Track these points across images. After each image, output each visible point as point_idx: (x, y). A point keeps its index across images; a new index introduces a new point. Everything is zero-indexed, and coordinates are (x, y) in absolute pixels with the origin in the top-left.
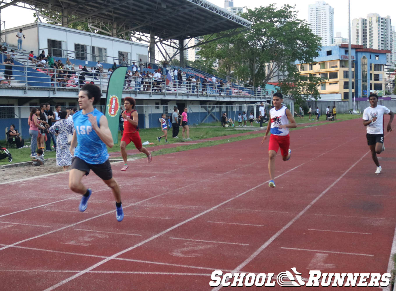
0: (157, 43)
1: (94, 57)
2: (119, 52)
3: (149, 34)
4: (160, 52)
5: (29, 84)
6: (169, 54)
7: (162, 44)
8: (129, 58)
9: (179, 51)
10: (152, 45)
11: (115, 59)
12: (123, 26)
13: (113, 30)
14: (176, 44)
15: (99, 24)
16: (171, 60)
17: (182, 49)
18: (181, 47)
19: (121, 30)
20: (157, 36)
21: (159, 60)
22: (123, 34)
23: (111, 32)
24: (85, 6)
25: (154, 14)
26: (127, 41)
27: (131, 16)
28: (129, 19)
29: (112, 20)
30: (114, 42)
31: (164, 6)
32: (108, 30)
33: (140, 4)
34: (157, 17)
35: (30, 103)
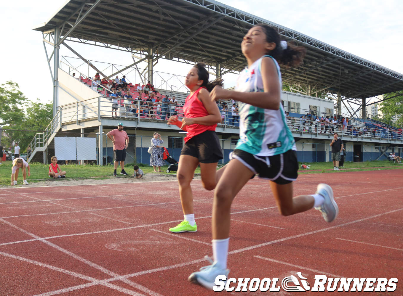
0: (344, 101)
1: (289, 109)
2: (310, 106)
3: (337, 94)
4: (345, 107)
5: (230, 124)
6: (353, 109)
7: (349, 102)
8: (318, 110)
9: (362, 107)
10: (339, 102)
11: (306, 111)
12: (315, 88)
13: (308, 90)
14: (359, 102)
15: (297, 87)
16: (355, 113)
17: (364, 105)
18: (363, 104)
19: (314, 91)
20: (343, 95)
21: (345, 113)
22: (315, 94)
23: (306, 93)
24: (285, 73)
25: (340, 78)
26: (316, 98)
27: (321, 80)
28: (320, 83)
29: (307, 84)
30: (306, 98)
31: (346, 71)
32: (304, 91)
33: (328, 71)
34: (341, 80)
35: (232, 139)
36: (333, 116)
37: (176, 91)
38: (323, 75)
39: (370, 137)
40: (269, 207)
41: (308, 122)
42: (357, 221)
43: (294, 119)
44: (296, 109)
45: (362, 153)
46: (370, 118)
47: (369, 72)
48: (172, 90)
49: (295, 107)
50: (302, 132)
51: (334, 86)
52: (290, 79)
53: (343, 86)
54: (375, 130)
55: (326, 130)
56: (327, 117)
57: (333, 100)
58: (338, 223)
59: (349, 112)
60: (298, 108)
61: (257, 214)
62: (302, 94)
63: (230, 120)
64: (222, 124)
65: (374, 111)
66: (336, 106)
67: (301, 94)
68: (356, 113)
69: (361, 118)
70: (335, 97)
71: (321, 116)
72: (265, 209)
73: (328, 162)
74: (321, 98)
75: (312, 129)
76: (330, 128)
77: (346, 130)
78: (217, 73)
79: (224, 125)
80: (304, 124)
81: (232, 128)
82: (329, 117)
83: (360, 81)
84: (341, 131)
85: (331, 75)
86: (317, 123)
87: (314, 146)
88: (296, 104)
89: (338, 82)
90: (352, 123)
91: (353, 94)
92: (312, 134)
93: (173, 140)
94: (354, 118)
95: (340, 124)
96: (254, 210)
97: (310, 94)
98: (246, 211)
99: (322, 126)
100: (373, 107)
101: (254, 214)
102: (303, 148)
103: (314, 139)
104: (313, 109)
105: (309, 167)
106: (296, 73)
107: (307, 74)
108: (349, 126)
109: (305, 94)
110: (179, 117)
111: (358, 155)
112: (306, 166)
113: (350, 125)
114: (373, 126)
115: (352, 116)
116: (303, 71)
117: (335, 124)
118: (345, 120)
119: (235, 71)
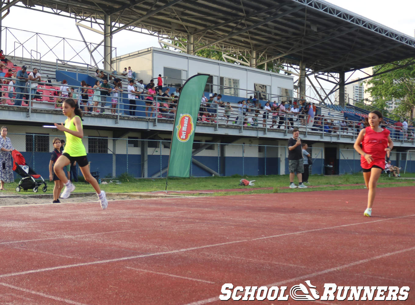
0: (309, 77)
1: (222, 89)
2: (255, 84)
3: (299, 66)
4: (312, 87)
5: (126, 112)
6: (324, 90)
7: (317, 78)
8: (268, 92)
9: (338, 87)
10: (302, 79)
11: (248, 92)
12: (264, 55)
13: (252, 59)
14: (334, 78)
15: (235, 53)
16: (327, 97)
17: (342, 84)
18: (341, 82)
19: (262, 60)
20: (309, 68)
21: (311, 96)
22: (264, 64)
23: (249, 63)
24: (215, 31)
25: (303, 39)
26: (265, 71)
27: (274, 42)
28: (271, 47)
29: (250, 48)
30: (248, 72)
31: (314, 29)
32: (246, 59)
33: (284, 28)
34: (306, 43)
35: (129, 138)
36: (293, 100)
37: (38, 59)
38: (276, 34)
39: (351, 134)
40: (189, 248)
41: (252, 110)
42: (329, 270)
43: (229, 107)
44: (233, 89)
45: (338, 160)
46: (352, 104)
47: (352, 31)
48: (32, 58)
49: (230, 85)
50: (241, 127)
51: (294, 52)
52: (223, 41)
53: (309, 52)
54: (360, 124)
55: (281, 123)
56: (283, 103)
57: (292, 75)
58: (300, 273)
59: (317, 95)
60: (235, 87)
61: (169, 259)
62: (243, 65)
63: (125, 107)
64: (113, 114)
65: (358, 93)
66: (296, 84)
67: (241, 64)
68: (329, 96)
69: (338, 103)
70: (295, 71)
71: (273, 102)
72: (182, 250)
73: (283, 175)
74: (273, 71)
75: (259, 122)
76: (287, 121)
77: (313, 124)
78: (105, 30)
79: (116, 114)
80: (244, 114)
81: (129, 119)
82: (286, 103)
83: (337, 44)
84: (304, 125)
85: (289, 35)
86: (267, 112)
87: (260, 150)
88: (232, 81)
89: (300, 46)
90: (322, 112)
91: (324, 65)
92: (257, 129)
93: (34, 139)
94: (325, 104)
95: (303, 113)
96: (164, 253)
97: (255, 65)
98: (152, 253)
99: (273, 117)
100: (357, 87)
101: (165, 259)
102: (244, 152)
103: (261, 139)
104: (260, 90)
105: (252, 182)
106: (233, 30)
107: (251, 33)
108: (318, 118)
109: (247, 66)
110: (44, 102)
111: (331, 165)
112: (248, 181)
113: (319, 116)
114: (357, 117)
115: (323, 100)
116: (244, 28)
117: (295, 114)
118: (312, 107)
119: (135, 27)
